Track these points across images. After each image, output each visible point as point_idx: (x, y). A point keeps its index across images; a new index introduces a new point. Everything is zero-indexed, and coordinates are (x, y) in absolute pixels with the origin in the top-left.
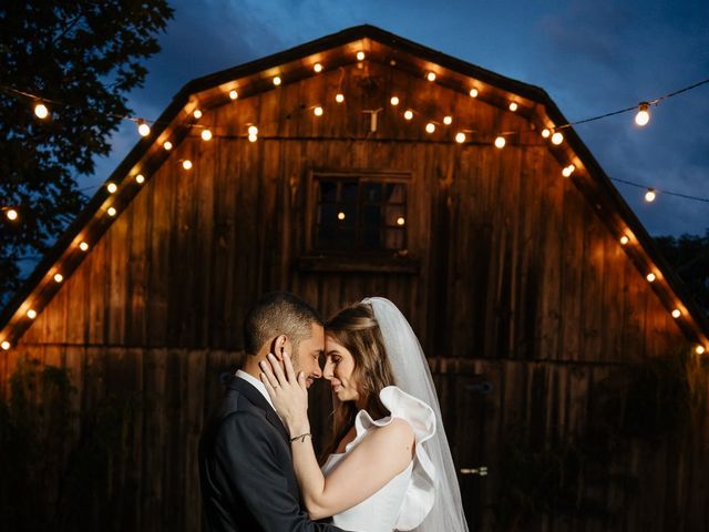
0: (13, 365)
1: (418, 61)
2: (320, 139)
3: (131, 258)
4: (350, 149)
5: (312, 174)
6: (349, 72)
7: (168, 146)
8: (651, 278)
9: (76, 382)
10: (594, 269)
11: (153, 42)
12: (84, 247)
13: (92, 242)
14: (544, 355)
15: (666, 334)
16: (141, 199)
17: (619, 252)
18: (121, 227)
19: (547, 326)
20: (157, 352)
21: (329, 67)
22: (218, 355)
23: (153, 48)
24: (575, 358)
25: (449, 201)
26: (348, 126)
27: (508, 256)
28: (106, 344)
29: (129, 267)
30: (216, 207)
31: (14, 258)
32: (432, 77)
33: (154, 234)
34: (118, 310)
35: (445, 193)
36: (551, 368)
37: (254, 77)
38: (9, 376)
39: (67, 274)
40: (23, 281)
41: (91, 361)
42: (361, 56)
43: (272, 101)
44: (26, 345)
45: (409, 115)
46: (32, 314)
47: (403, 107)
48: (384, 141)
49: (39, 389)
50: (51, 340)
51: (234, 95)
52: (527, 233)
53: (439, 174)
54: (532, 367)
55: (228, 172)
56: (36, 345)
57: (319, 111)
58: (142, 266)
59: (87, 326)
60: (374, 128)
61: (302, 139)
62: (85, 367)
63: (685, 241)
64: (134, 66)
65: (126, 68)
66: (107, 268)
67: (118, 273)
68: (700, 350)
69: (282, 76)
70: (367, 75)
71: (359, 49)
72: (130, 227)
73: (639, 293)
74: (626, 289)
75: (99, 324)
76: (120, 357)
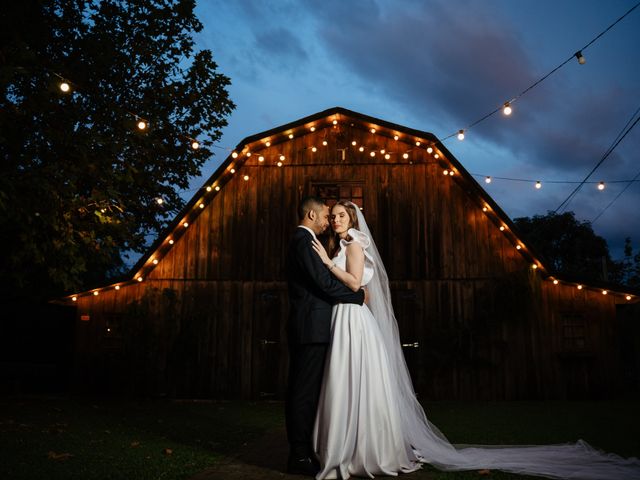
0: (143, 291)
1: (365, 123)
2: (315, 165)
3: (211, 231)
4: (331, 169)
5: (311, 183)
6: (329, 131)
7: (233, 171)
8: (502, 229)
9: (180, 298)
10: (470, 226)
11: (224, 120)
12: (186, 225)
13: (190, 222)
14: (446, 276)
15: (515, 260)
16: (217, 200)
17: (484, 217)
18: (206, 215)
19: (446, 259)
20: (225, 283)
21: (319, 128)
22: (261, 283)
23: (225, 123)
24: (465, 276)
25: (387, 195)
26: (329, 158)
27: (422, 222)
28: (197, 279)
29: (210, 236)
30: (258, 203)
31: (143, 234)
32: (373, 131)
33: (225, 218)
34: (204, 260)
35: (385, 190)
36: (451, 283)
37: (279, 135)
38: (140, 298)
39: (176, 240)
40: (148, 248)
41: (187, 289)
42: (335, 123)
43: (288, 147)
44: (150, 280)
45: (361, 149)
46: (156, 262)
47: (359, 146)
48: (349, 165)
49: (157, 305)
50: (165, 277)
51: (268, 144)
52: (432, 210)
53: (381, 180)
54: (440, 283)
55: (265, 184)
56: (157, 280)
57: (314, 150)
58: (218, 235)
59: (185, 269)
60: (344, 158)
61: (305, 165)
62: (184, 292)
63: (536, 219)
64: (216, 132)
65: (212, 133)
66: (198, 237)
67: (204, 239)
68: (535, 267)
69: (294, 134)
70: (338, 131)
71: (334, 119)
72: (211, 215)
73: (497, 239)
74: (489, 236)
75: (193, 268)
76: (204, 286)
